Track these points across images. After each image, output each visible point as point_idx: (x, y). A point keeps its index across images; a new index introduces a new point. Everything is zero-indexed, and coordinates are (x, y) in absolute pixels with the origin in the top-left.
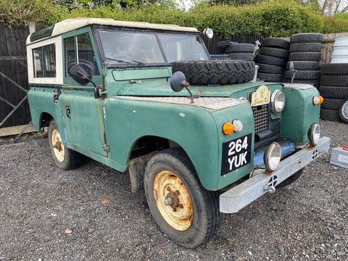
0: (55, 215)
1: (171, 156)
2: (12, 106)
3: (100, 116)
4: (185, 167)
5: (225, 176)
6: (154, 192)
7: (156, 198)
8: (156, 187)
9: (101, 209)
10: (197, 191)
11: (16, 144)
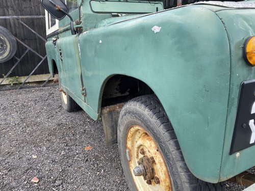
0: (35, 157)
1: (143, 106)
2: (41, 57)
3: (77, 55)
4: (162, 126)
5: (238, 154)
6: (127, 151)
7: (129, 159)
8: (129, 144)
9: (81, 156)
10: (180, 170)
11: (44, 88)
